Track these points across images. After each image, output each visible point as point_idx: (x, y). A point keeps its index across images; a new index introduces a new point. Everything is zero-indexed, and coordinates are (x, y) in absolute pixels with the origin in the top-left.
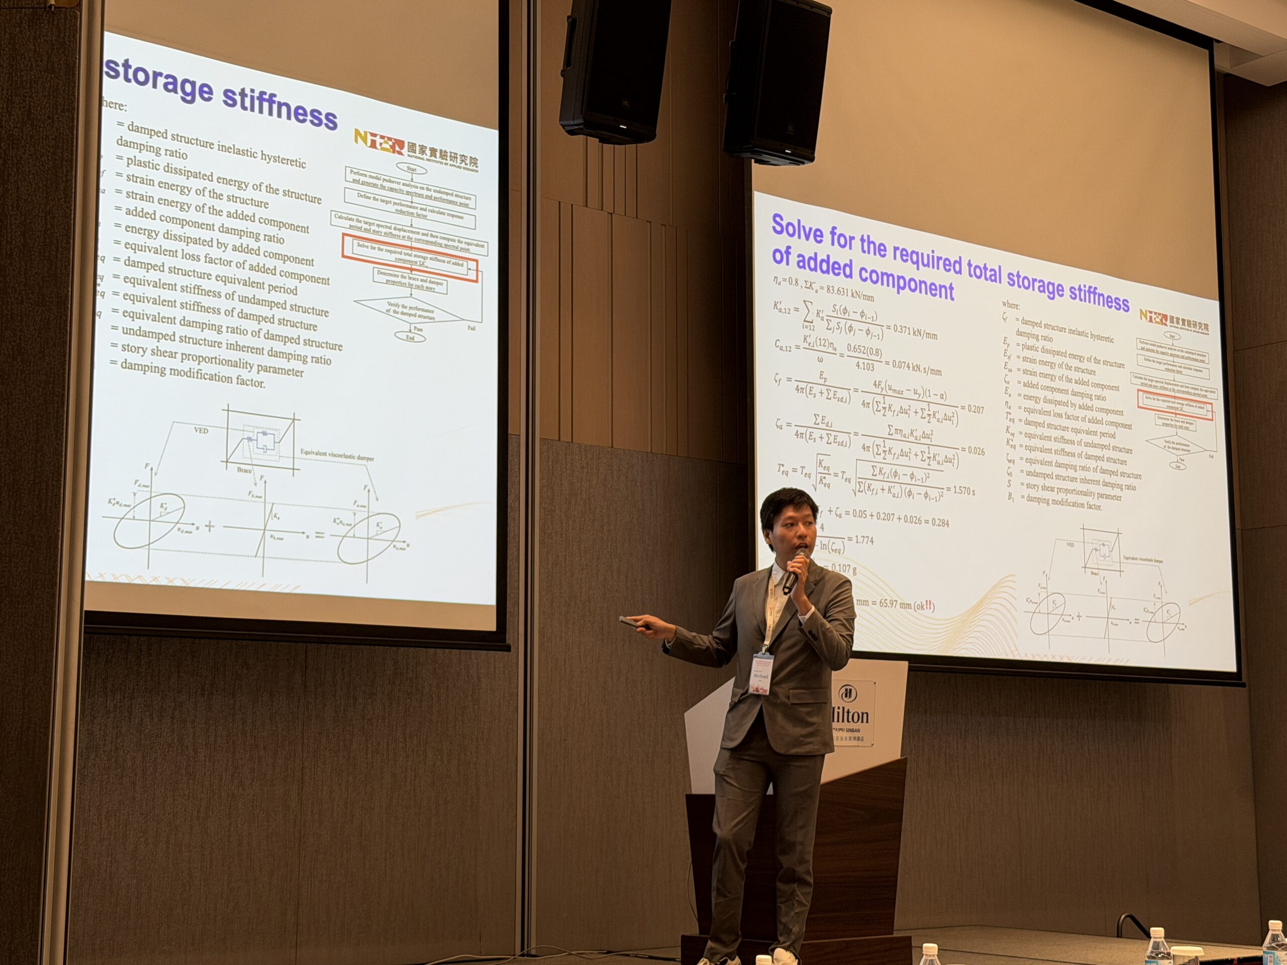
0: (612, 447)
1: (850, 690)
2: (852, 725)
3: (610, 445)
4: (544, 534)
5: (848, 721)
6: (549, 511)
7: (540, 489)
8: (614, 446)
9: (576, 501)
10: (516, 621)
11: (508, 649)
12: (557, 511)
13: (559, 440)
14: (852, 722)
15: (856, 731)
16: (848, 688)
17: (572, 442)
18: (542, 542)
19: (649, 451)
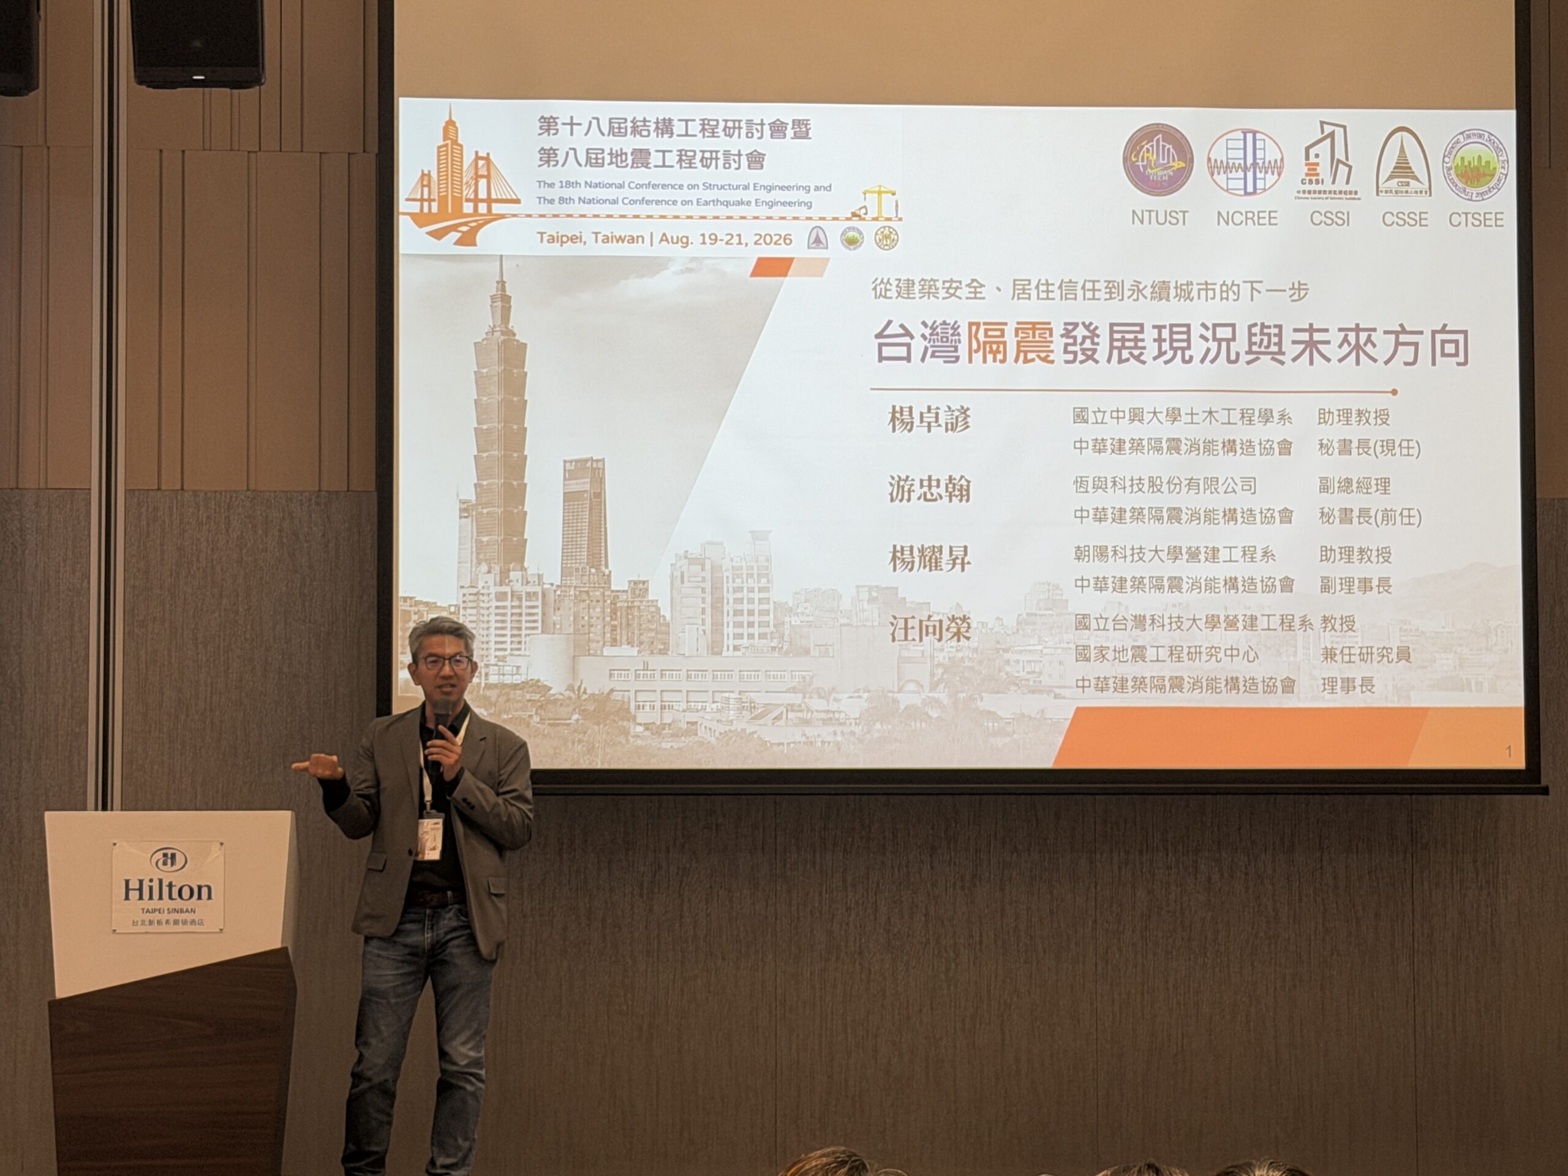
0: (249, 489)
1: (173, 856)
2: (178, 904)
3: (244, 488)
5: (171, 897)
8: (253, 488)
9: (189, 571)
12: (156, 590)
13: (159, 489)
14: (179, 899)
15: (187, 911)
16: (169, 852)
17: (182, 489)
19: (316, 489)
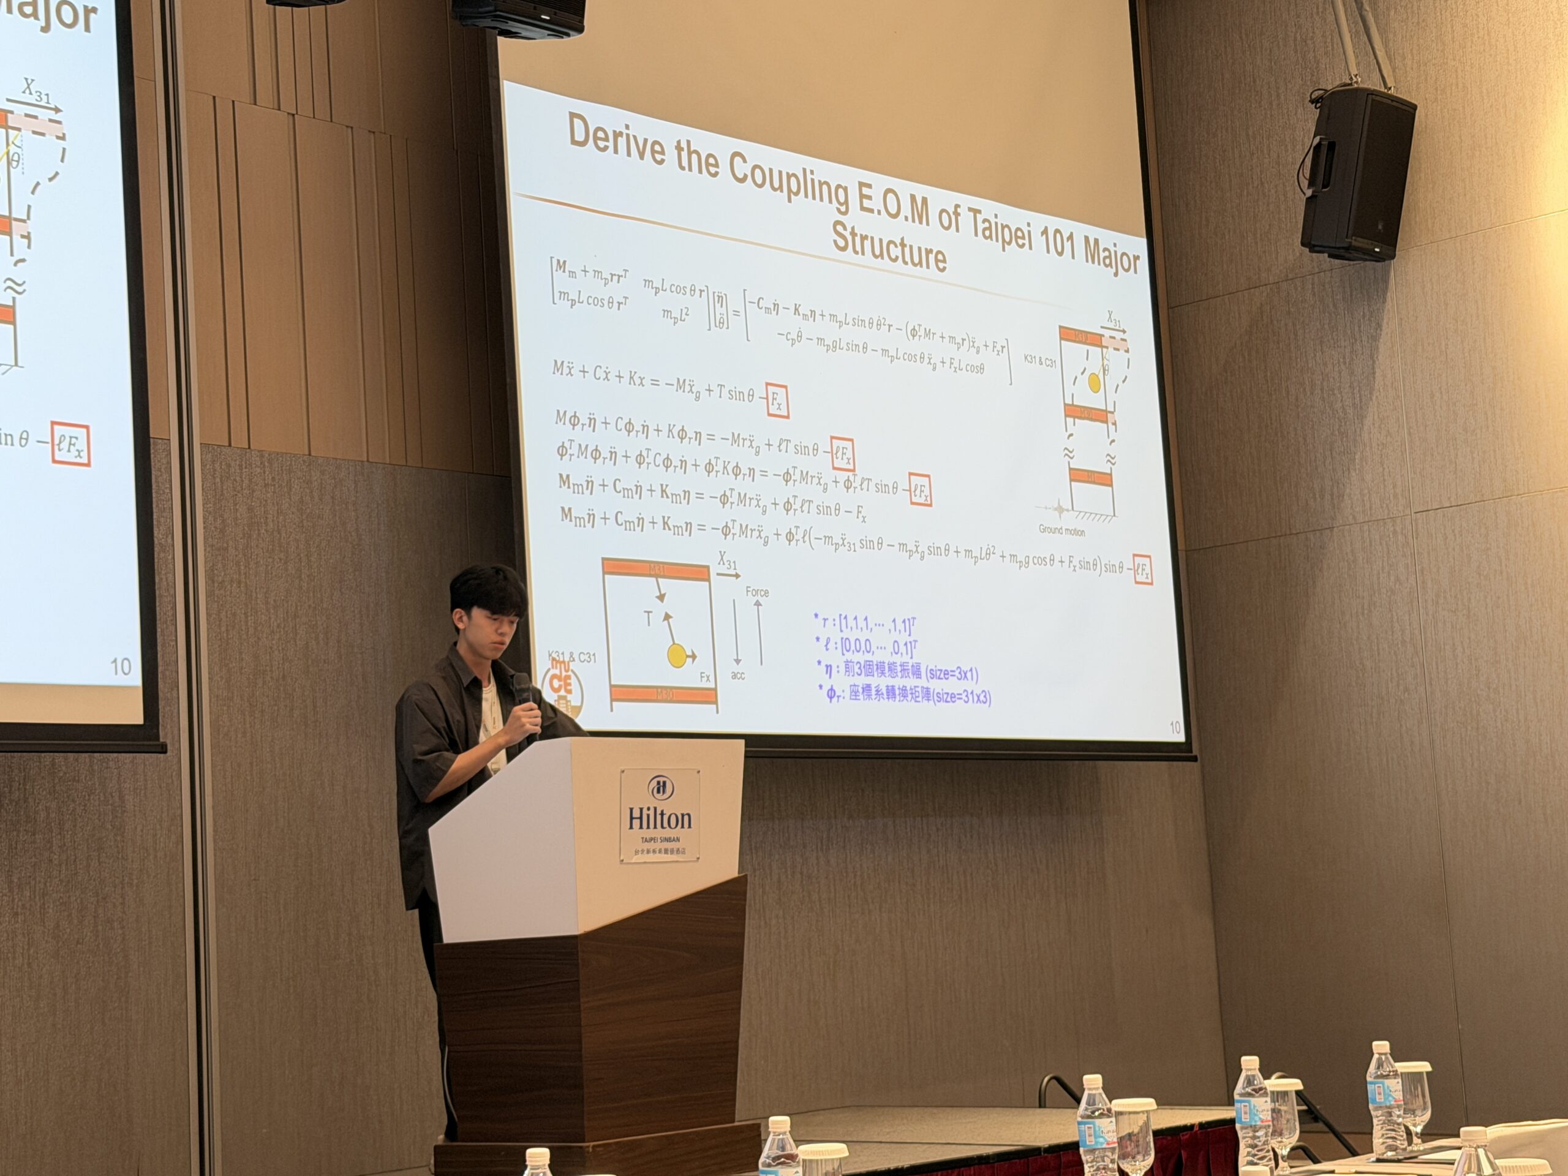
0: (310, 455)
1: (664, 783)
2: (668, 833)
3: (307, 453)
4: (213, 582)
5: (662, 827)
6: (219, 550)
7: (204, 518)
8: (313, 454)
9: (259, 534)
10: (176, 711)
11: (163, 749)
12: (232, 551)
13: (230, 445)
14: (668, 828)
15: (674, 840)
16: (661, 780)
17: (249, 448)
18: (210, 594)
19: (365, 459)
